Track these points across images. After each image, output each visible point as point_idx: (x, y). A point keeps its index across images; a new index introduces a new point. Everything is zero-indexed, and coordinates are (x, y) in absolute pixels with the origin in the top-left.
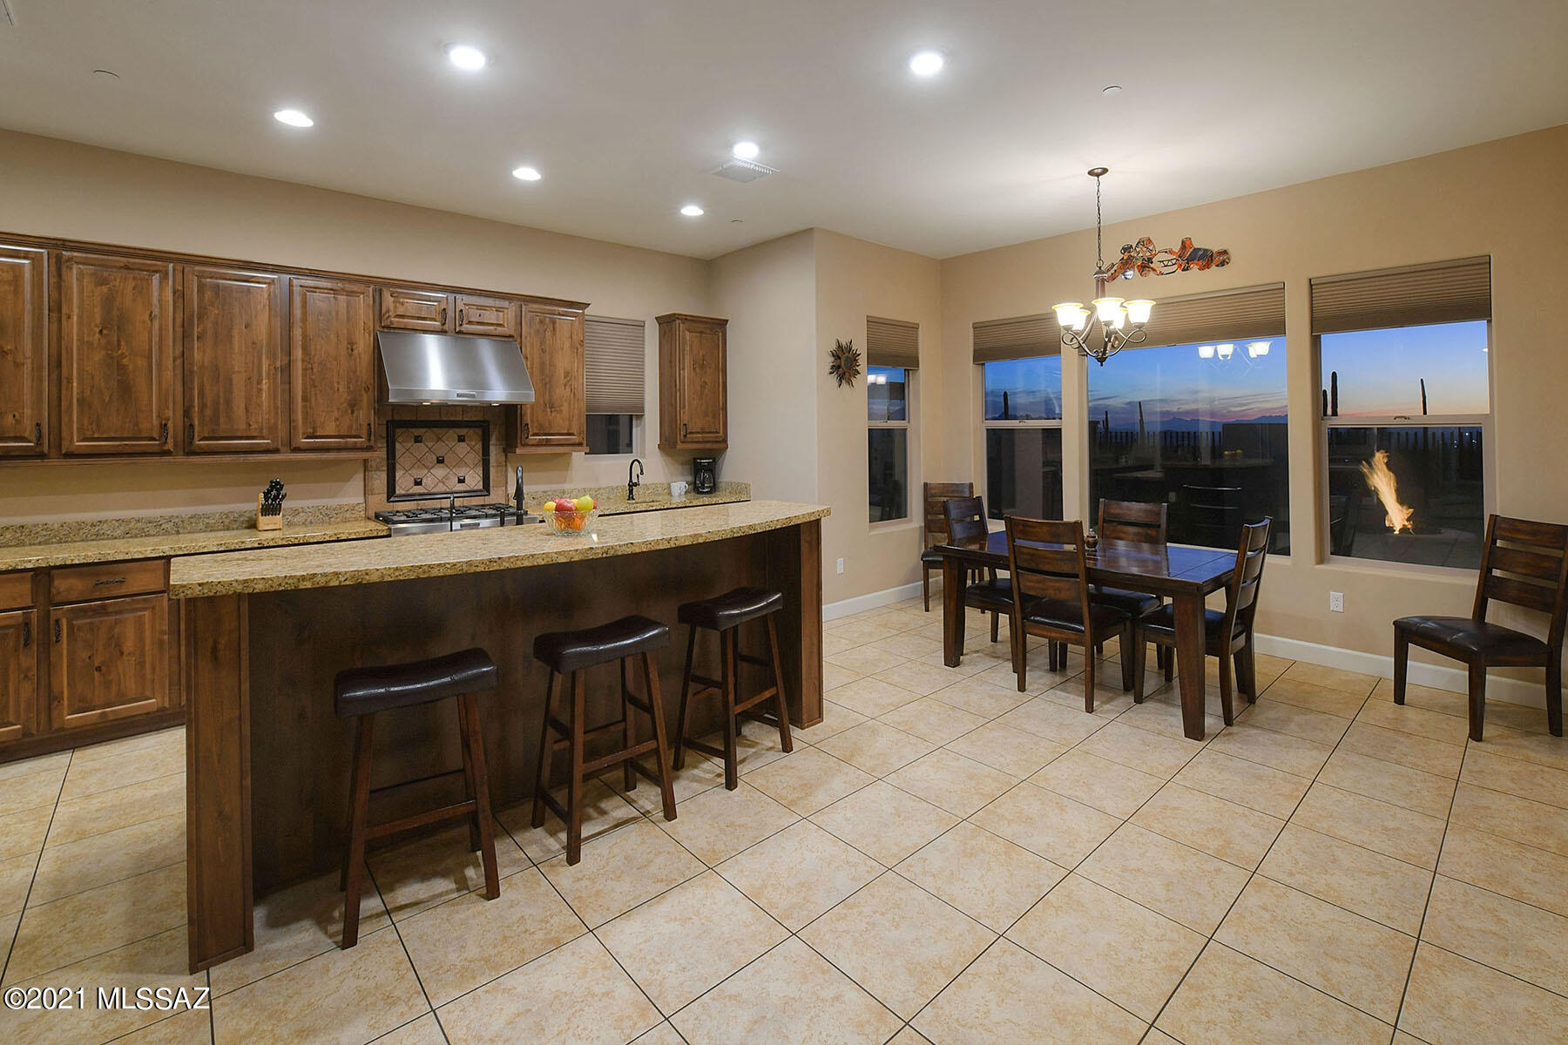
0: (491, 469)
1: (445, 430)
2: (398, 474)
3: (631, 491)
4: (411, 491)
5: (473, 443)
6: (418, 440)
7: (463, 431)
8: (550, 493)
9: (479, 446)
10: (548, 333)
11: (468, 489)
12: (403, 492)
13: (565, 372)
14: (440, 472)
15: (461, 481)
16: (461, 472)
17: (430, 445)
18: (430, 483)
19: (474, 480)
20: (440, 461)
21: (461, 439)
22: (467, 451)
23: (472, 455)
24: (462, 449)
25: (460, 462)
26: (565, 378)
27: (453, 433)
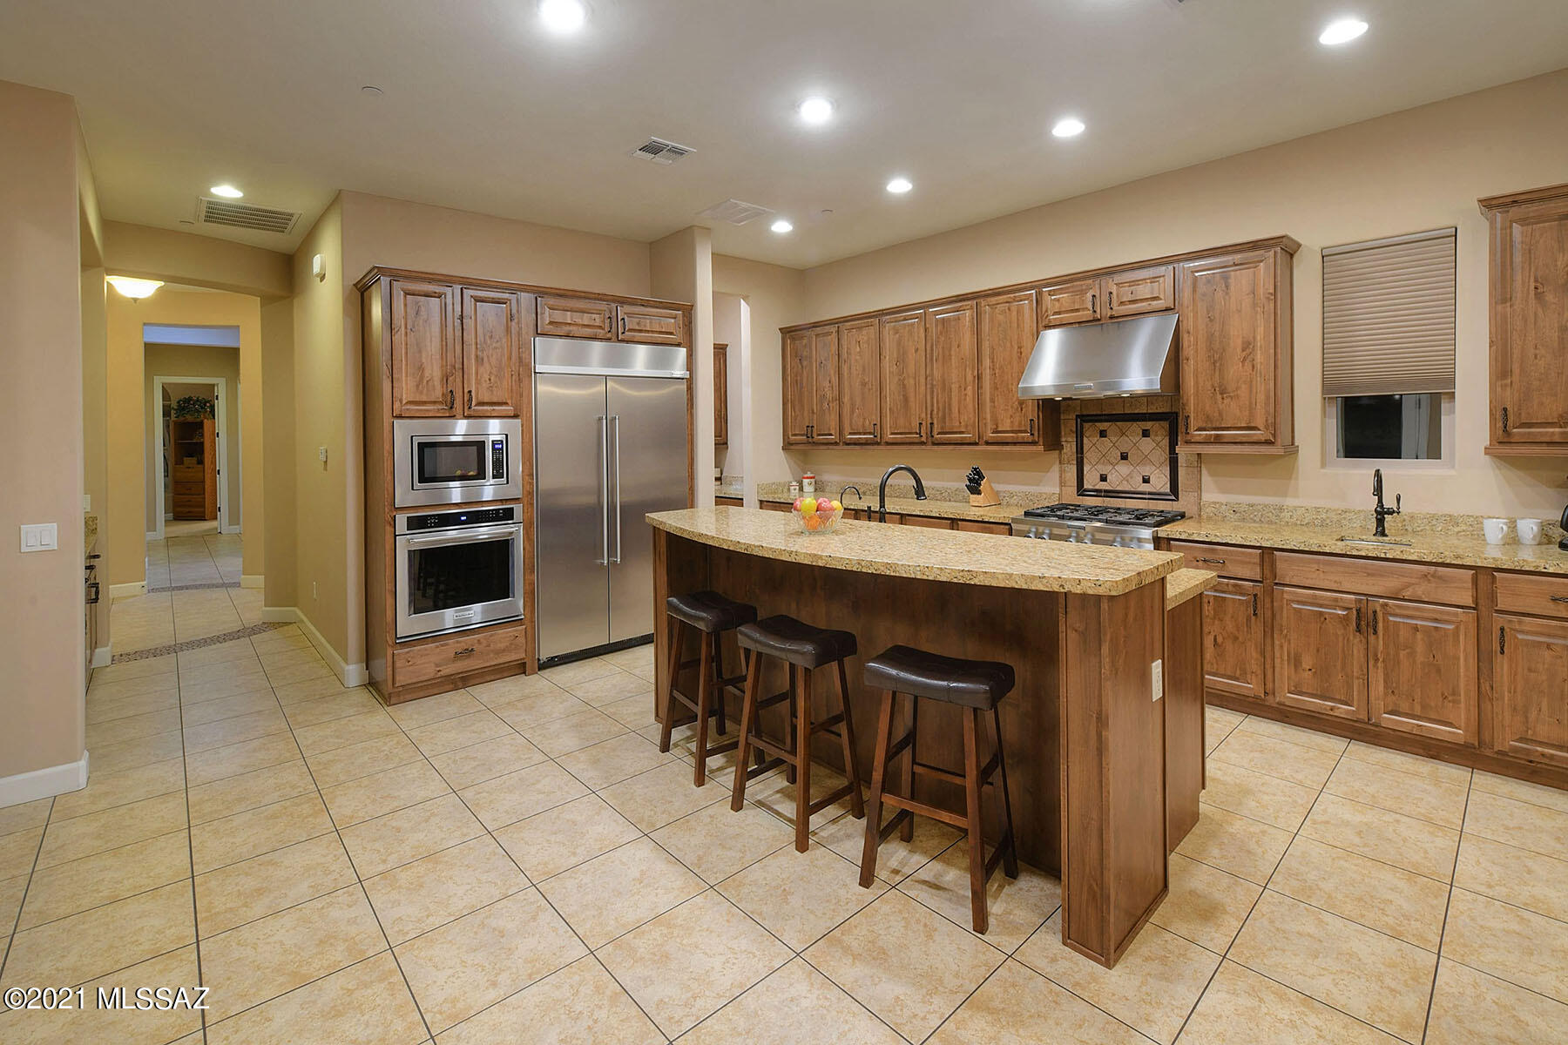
0: (1180, 469)
1: (1129, 424)
2: (1086, 469)
3: (1380, 522)
4: (1097, 487)
5: (1159, 439)
6: (1103, 434)
7: (1148, 425)
8: (1259, 507)
9: (1166, 442)
10: (1219, 294)
11: (1154, 491)
12: (1091, 487)
13: (1243, 343)
14: (1123, 468)
15: (1146, 480)
16: (1146, 470)
17: (1114, 439)
18: (1114, 483)
19: (1160, 482)
20: (1124, 457)
21: (1146, 434)
22: (1153, 447)
23: (1158, 452)
24: (1147, 444)
25: (1145, 459)
26: (1243, 351)
27: (1137, 427)
